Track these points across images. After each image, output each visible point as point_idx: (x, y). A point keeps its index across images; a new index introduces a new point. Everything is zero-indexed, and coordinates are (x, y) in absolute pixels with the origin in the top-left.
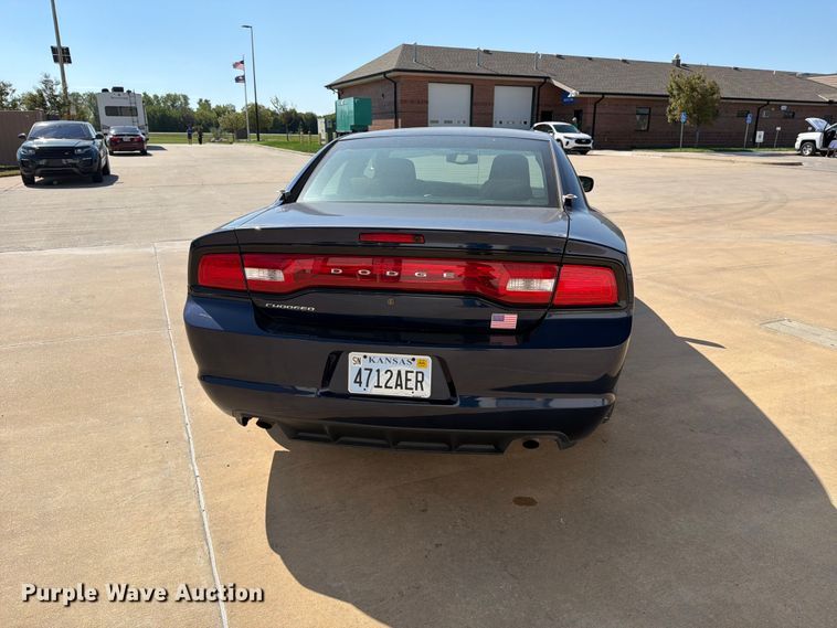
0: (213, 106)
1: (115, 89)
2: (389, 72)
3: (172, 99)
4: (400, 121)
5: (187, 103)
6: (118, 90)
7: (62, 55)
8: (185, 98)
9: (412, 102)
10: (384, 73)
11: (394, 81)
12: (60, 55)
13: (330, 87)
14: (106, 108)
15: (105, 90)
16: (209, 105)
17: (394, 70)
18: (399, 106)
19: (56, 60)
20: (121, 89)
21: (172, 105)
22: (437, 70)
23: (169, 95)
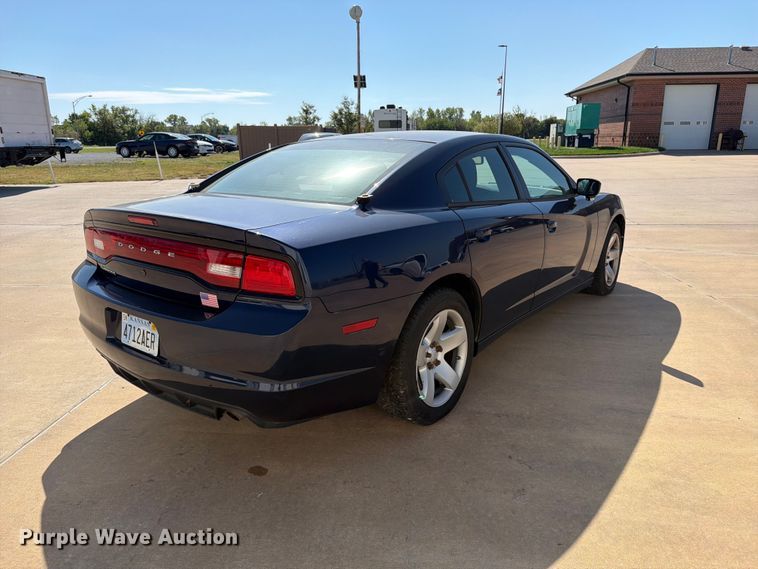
0: (483, 116)
1: (389, 107)
2: (623, 77)
3: (451, 111)
4: (629, 123)
5: (461, 115)
6: (391, 107)
7: (360, 82)
8: (461, 110)
9: (644, 105)
10: (618, 79)
11: (628, 86)
12: (359, 82)
13: (569, 95)
14: (380, 122)
15: (382, 108)
16: (480, 116)
17: (627, 75)
18: (630, 108)
19: (356, 85)
20: (392, 107)
21: (450, 117)
22: (677, 71)
23: (448, 109)
